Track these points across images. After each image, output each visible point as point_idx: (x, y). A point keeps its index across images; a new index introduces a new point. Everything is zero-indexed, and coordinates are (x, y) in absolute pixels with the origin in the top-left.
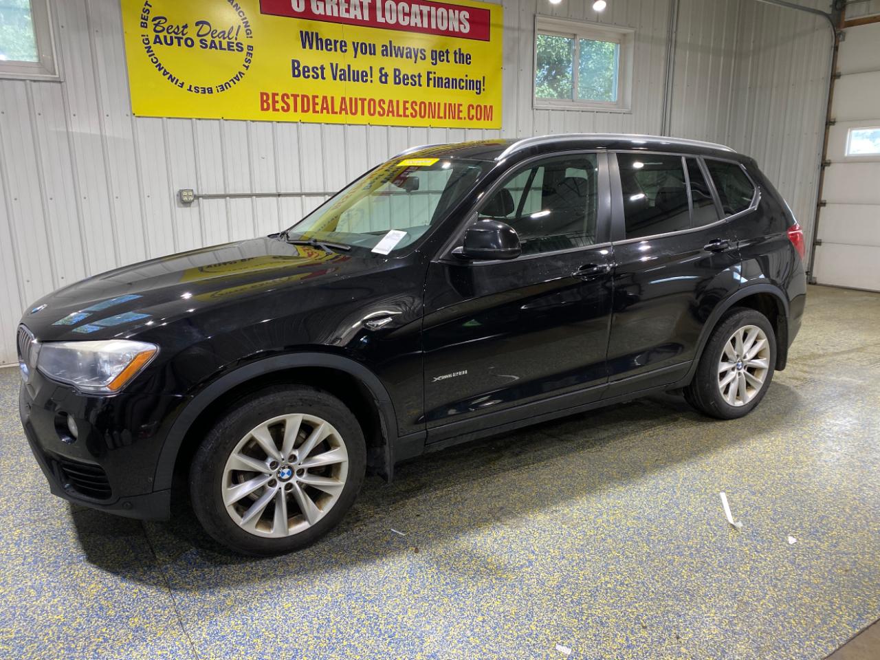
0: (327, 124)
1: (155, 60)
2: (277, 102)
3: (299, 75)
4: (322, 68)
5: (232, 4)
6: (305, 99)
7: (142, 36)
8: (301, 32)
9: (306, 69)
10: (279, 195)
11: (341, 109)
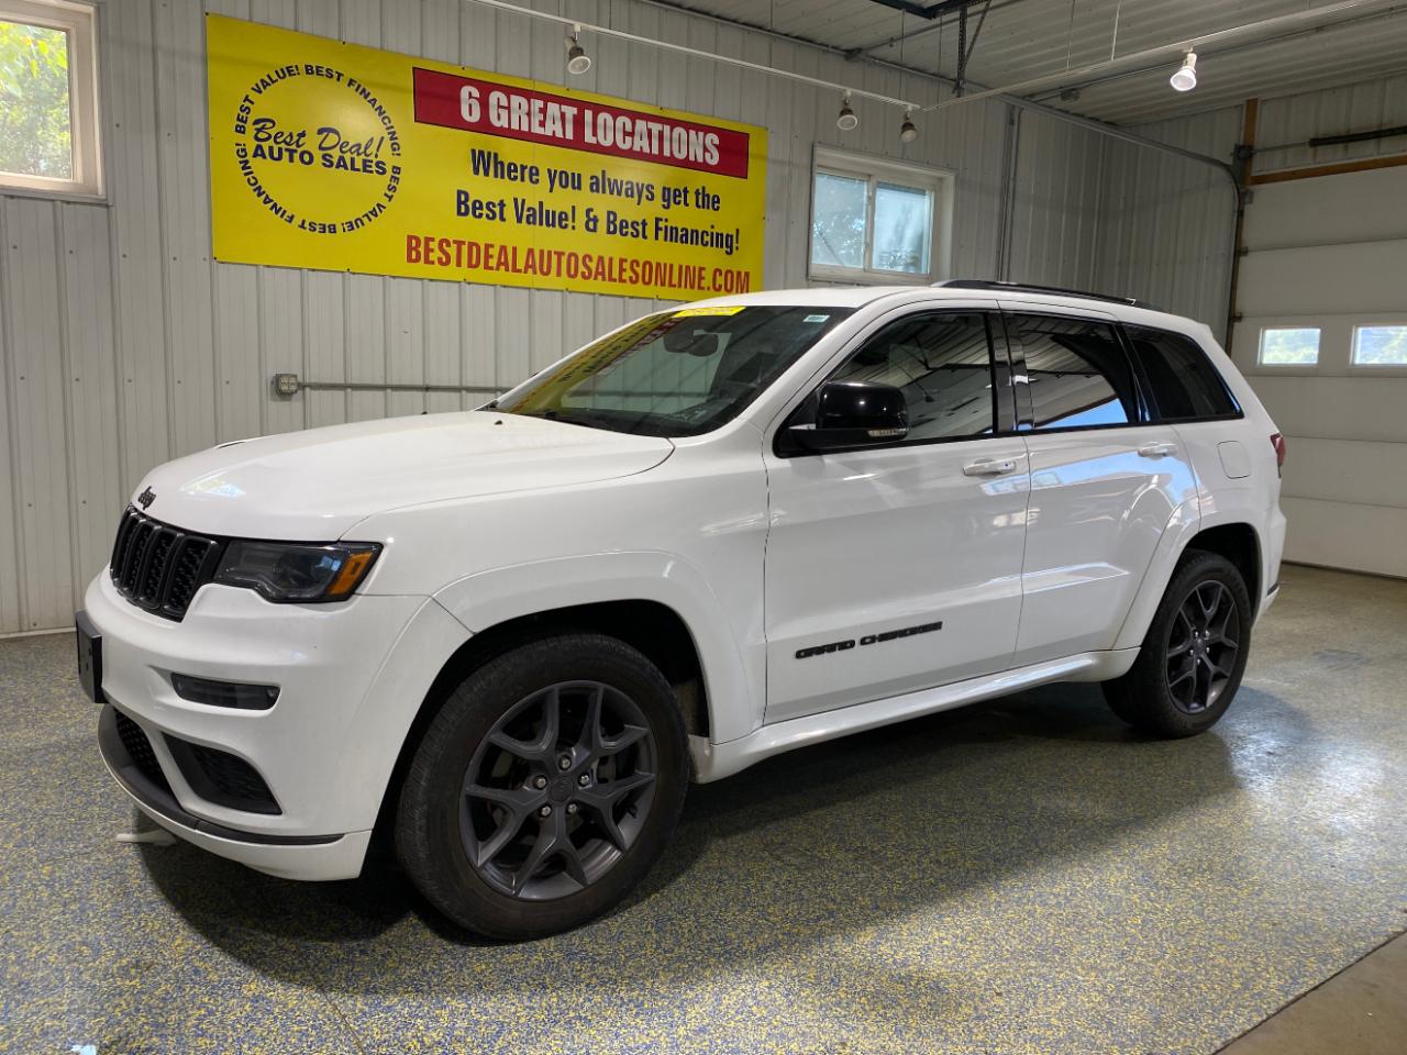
0: (505, 286)
1: (253, 181)
2: (432, 250)
3: (466, 214)
4: (502, 204)
5: (373, 106)
6: (474, 249)
7: (237, 145)
8: (473, 151)
9: (477, 205)
10: (428, 389)
11: (527, 266)
